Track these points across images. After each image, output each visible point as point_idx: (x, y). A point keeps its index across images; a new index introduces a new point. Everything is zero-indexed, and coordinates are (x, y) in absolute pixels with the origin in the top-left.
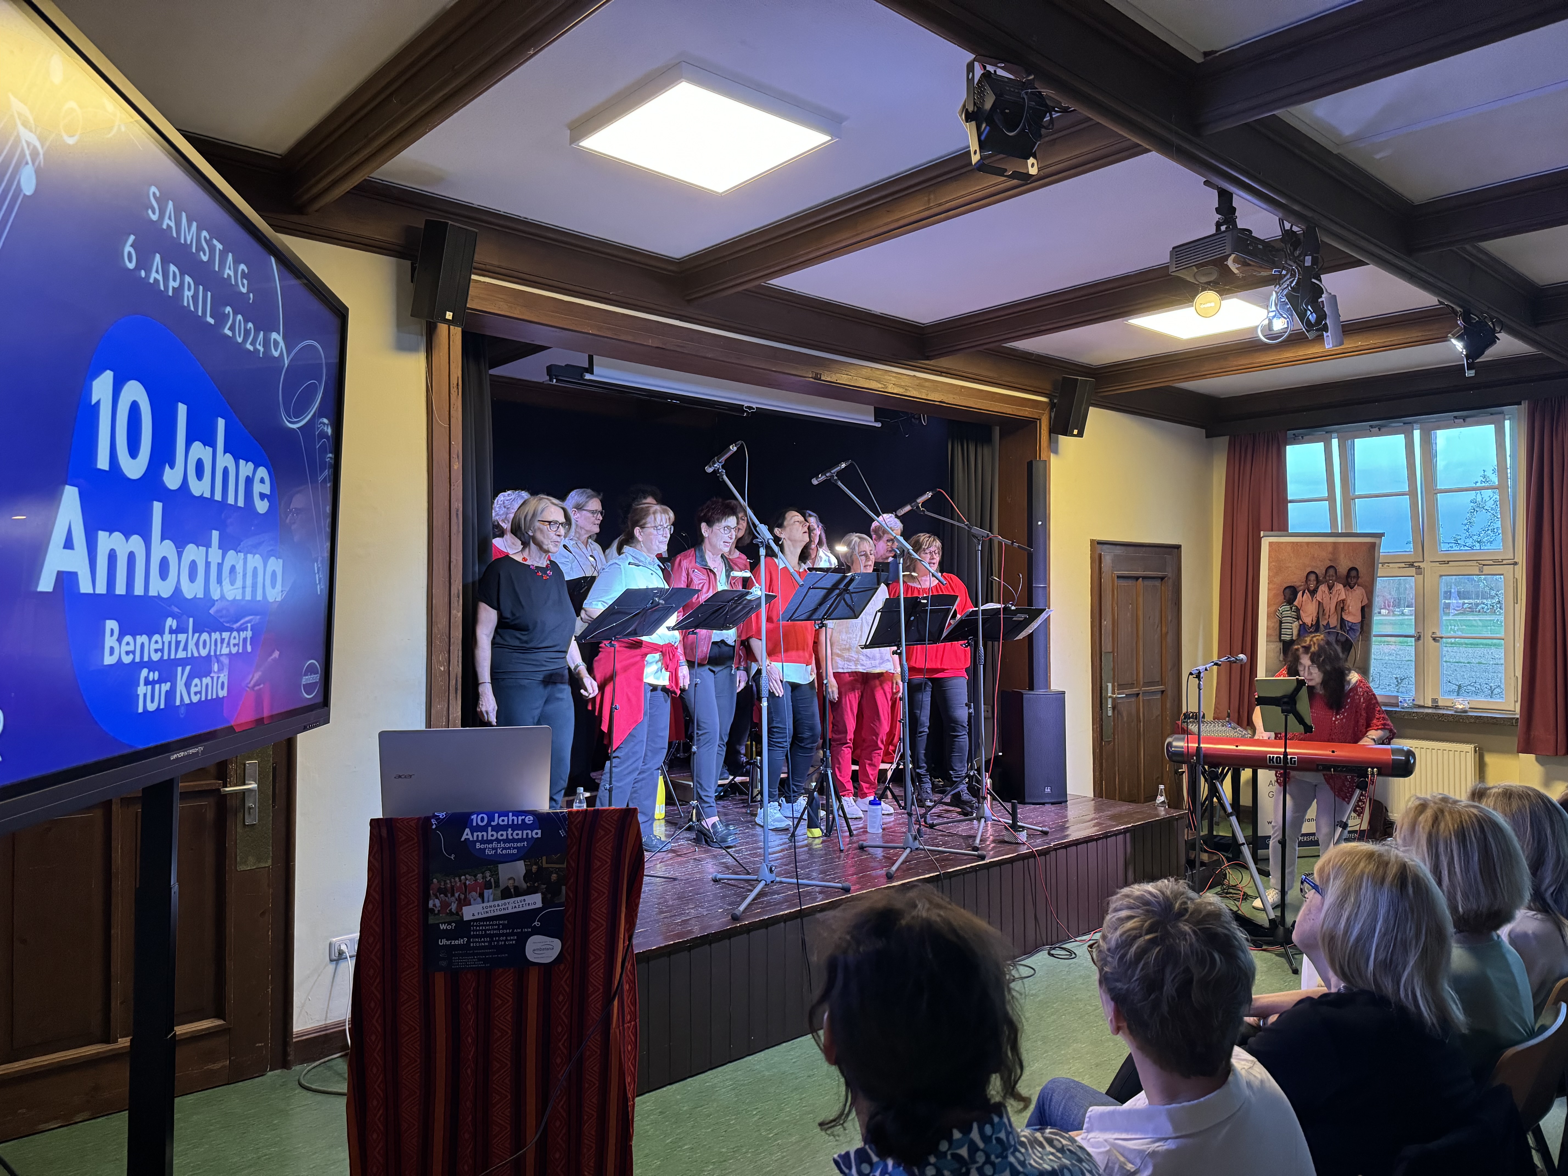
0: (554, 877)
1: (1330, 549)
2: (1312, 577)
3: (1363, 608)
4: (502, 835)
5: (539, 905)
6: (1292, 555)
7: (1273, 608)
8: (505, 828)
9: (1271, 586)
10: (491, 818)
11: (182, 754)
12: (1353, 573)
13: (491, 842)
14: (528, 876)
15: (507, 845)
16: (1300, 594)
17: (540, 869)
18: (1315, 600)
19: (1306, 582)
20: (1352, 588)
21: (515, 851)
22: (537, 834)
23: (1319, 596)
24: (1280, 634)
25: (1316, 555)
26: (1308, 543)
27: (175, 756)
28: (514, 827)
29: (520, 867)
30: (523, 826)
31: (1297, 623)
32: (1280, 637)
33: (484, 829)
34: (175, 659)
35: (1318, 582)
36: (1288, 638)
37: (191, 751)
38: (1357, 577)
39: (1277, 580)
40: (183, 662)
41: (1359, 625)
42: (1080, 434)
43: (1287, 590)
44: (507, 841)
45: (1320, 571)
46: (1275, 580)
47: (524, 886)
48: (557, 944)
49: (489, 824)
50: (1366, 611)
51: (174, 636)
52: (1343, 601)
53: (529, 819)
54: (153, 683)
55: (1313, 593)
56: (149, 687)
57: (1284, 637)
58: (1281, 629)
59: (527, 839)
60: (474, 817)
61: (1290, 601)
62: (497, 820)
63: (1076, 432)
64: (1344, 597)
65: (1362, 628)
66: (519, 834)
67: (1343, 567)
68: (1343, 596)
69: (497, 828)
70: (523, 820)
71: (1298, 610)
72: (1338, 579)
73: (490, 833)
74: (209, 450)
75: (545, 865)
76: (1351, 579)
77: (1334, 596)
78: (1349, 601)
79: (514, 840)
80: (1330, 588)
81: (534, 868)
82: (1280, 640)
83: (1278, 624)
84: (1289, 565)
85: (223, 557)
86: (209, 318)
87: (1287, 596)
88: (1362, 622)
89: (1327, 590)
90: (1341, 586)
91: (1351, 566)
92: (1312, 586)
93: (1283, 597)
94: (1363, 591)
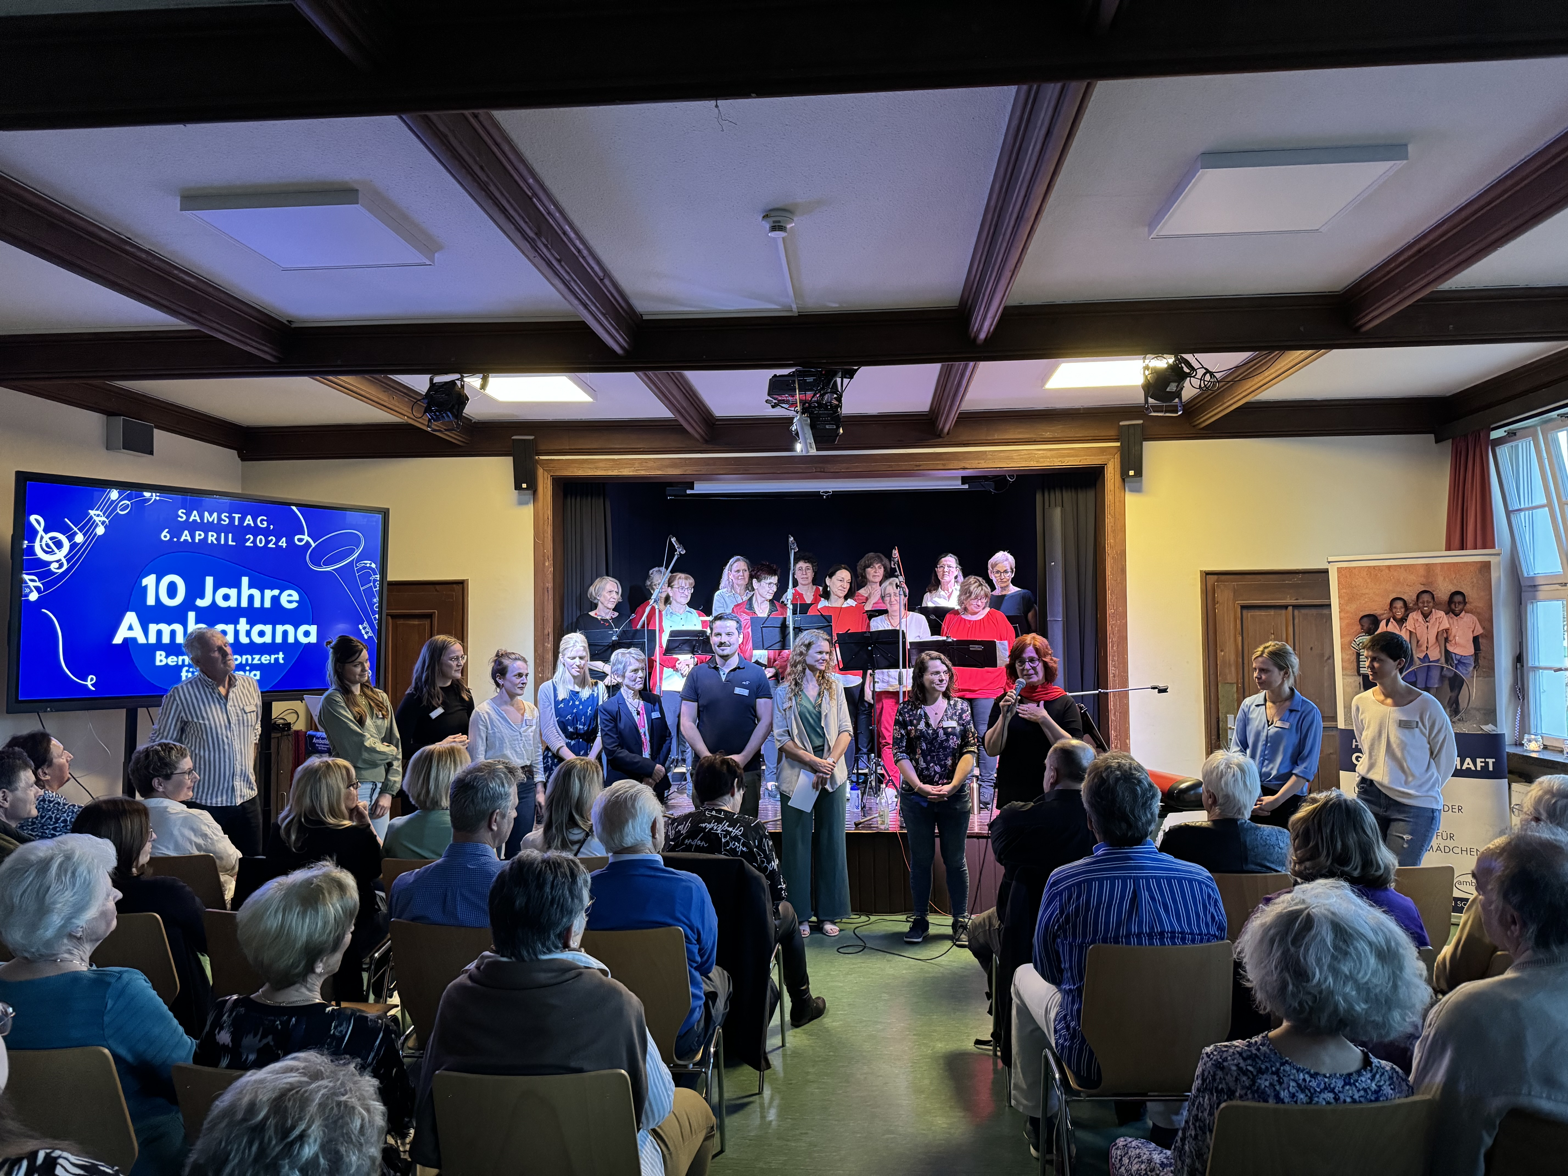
1: (1422, 572)
2: (1399, 604)
3: (1476, 640)
6: (1369, 580)
7: (1348, 639)
9: (1343, 614)
12: (1458, 598)
16: (1384, 622)
19: (1391, 609)
20: (1457, 615)
24: (1358, 667)
25: (1402, 580)
26: (1389, 567)
32: (1358, 671)
35: (1407, 609)
38: (1465, 602)
39: (1352, 607)
42: (1138, 474)
43: (1365, 620)
45: (1410, 596)
46: (1348, 608)
50: (1482, 642)
52: (1447, 630)
63: (1132, 473)
64: (1447, 626)
65: (1476, 661)
68: (1445, 624)
72: (1437, 605)
74: (235, 590)
76: (1455, 604)
77: (1433, 625)
78: (1454, 630)
80: (1426, 616)
82: (1359, 674)
83: (1355, 656)
84: (1367, 591)
85: (251, 628)
86: (230, 543)
87: (1366, 626)
88: (1476, 655)
89: (1420, 618)
90: (1442, 613)
91: (1453, 590)
92: (1399, 614)
93: (1359, 627)
94: (1475, 618)
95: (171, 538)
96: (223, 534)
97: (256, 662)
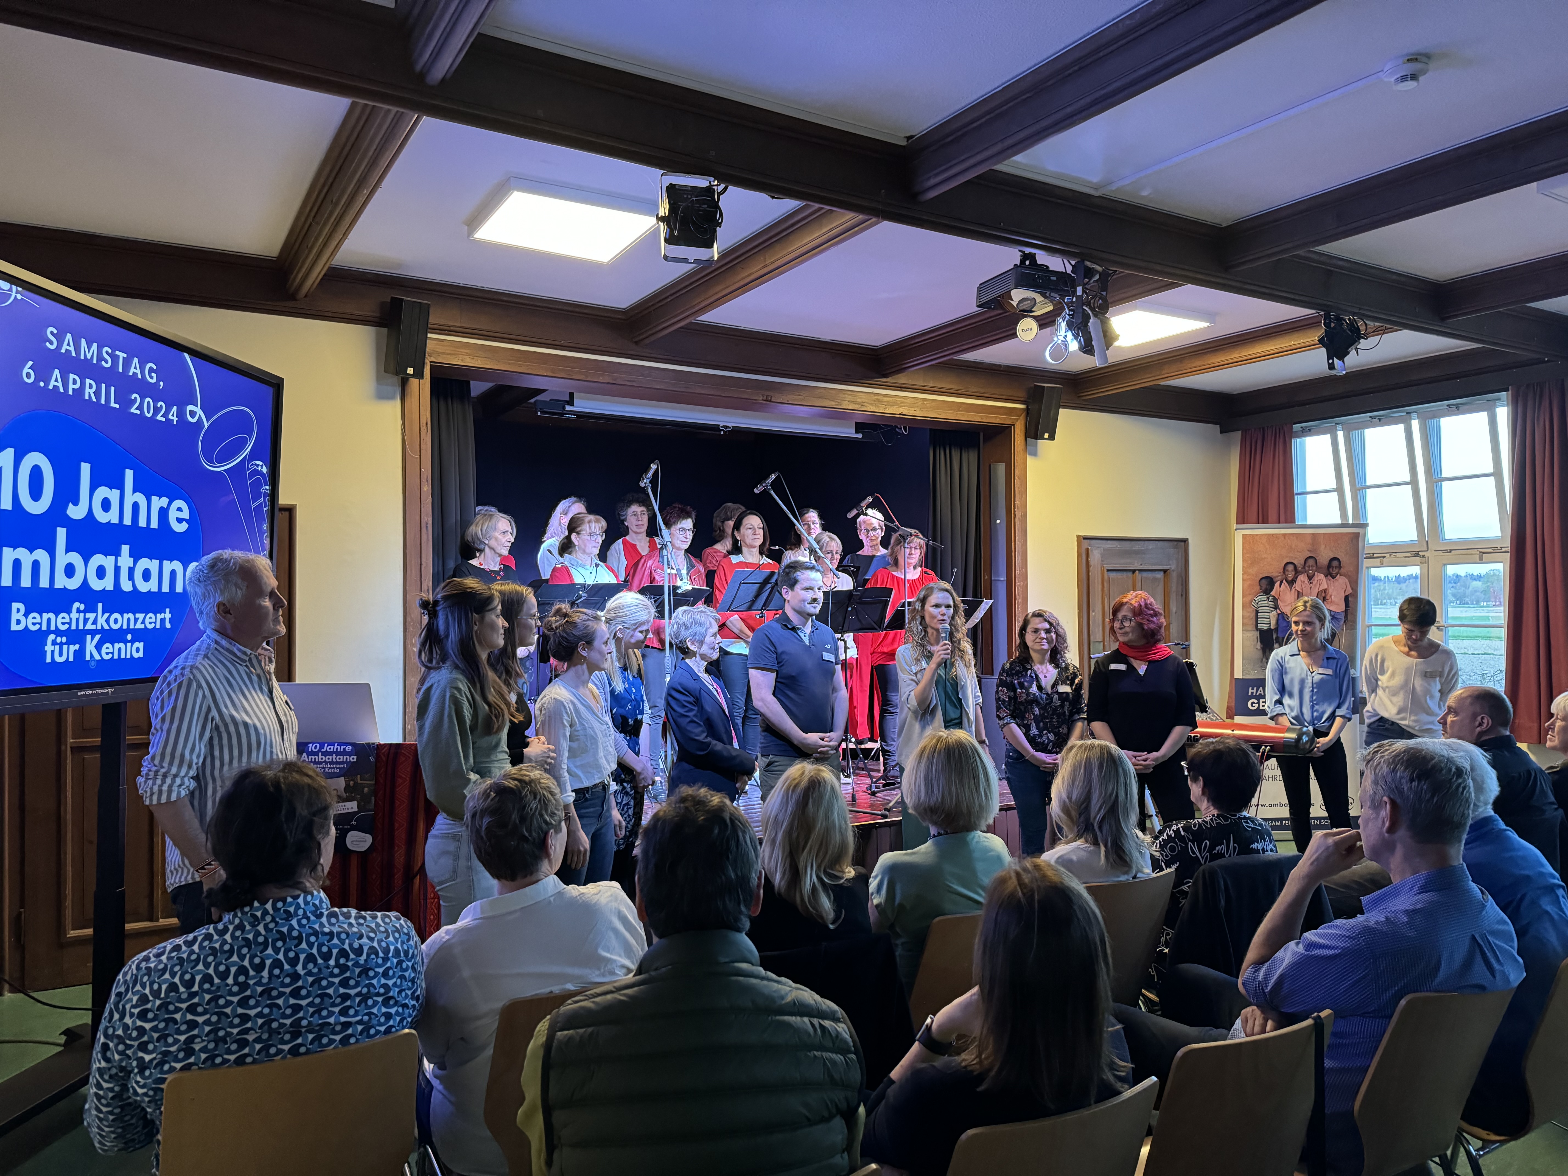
0: (366, 790)
1: (1309, 540)
2: (1290, 568)
3: (1346, 598)
4: (328, 758)
5: (356, 809)
6: (1268, 547)
7: (1249, 598)
8: (331, 754)
9: (1245, 576)
10: (322, 746)
11: (90, 692)
12: (1335, 563)
13: (321, 763)
14: (346, 789)
15: (332, 766)
16: (1278, 584)
17: (356, 783)
18: (1293, 590)
19: (1284, 572)
20: (1333, 578)
21: (338, 771)
22: (353, 759)
23: (1297, 586)
24: (1257, 623)
25: (1294, 546)
26: (1284, 535)
27: (82, 693)
28: (337, 753)
29: (341, 782)
30: (344, 753)
31: (1275, 612)
32: (1257, 626)
33: (316, 754)
34: (84, 630)
35: (1297, 572)
36: (1265, 627)
37: (100, 691)
38: (1340, 567)
39: (1253, 570)
40: (93, 633)
41: (1343, 614)
42: (1052, 437)
43: (1263, 581)
44: (332, 763)
45: (1299, 561)
46: (1250, 570)
47: (344, 795)
48: (369, 839)
49: (320, 751)
50: (1350, 601)
51: (82, 615)
52: (1325, 590)
53: (349, 748)
54: (61, 644)
55: (1291, 583)
56: (57, 647)
57: (1260, 626)
58: (1257, 618)
59: (346, 762)
60: (310, 745)
61: (1267, 592)
62: (326, 748)
63: (1046, 435)
64: (1326, 587)
65: (1346, 616)
66: (341, 758)
67: (1324, 557)
68: (1324, 586)
69: (326, 754)
70: (344, 749)
71: (1275, 600)
72: (1319, 569)
73: (320, 757)
74: (116, 492)
75: (359, 781)
76: (1332, 568)
77: (1315, 586)
78: (1331, 591)
79: (337, 763)
80: (1310, 578)
81: (352, 783)
82: (1257, 629)
83: (1254, 613)
84: (1265, 556)
85: (135, 563)
86: (113, 404)
87: (1264, 587)
88: (1346, 611)
89: (1306, 580)
90: (1322, 576)
91: (1332, 556)
92: (1290, 577)
93: (1259, 587)
94: (1347, 580)
95: (37, 380)
96: (103, 385)
97: (139, 626)
